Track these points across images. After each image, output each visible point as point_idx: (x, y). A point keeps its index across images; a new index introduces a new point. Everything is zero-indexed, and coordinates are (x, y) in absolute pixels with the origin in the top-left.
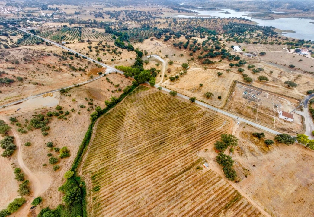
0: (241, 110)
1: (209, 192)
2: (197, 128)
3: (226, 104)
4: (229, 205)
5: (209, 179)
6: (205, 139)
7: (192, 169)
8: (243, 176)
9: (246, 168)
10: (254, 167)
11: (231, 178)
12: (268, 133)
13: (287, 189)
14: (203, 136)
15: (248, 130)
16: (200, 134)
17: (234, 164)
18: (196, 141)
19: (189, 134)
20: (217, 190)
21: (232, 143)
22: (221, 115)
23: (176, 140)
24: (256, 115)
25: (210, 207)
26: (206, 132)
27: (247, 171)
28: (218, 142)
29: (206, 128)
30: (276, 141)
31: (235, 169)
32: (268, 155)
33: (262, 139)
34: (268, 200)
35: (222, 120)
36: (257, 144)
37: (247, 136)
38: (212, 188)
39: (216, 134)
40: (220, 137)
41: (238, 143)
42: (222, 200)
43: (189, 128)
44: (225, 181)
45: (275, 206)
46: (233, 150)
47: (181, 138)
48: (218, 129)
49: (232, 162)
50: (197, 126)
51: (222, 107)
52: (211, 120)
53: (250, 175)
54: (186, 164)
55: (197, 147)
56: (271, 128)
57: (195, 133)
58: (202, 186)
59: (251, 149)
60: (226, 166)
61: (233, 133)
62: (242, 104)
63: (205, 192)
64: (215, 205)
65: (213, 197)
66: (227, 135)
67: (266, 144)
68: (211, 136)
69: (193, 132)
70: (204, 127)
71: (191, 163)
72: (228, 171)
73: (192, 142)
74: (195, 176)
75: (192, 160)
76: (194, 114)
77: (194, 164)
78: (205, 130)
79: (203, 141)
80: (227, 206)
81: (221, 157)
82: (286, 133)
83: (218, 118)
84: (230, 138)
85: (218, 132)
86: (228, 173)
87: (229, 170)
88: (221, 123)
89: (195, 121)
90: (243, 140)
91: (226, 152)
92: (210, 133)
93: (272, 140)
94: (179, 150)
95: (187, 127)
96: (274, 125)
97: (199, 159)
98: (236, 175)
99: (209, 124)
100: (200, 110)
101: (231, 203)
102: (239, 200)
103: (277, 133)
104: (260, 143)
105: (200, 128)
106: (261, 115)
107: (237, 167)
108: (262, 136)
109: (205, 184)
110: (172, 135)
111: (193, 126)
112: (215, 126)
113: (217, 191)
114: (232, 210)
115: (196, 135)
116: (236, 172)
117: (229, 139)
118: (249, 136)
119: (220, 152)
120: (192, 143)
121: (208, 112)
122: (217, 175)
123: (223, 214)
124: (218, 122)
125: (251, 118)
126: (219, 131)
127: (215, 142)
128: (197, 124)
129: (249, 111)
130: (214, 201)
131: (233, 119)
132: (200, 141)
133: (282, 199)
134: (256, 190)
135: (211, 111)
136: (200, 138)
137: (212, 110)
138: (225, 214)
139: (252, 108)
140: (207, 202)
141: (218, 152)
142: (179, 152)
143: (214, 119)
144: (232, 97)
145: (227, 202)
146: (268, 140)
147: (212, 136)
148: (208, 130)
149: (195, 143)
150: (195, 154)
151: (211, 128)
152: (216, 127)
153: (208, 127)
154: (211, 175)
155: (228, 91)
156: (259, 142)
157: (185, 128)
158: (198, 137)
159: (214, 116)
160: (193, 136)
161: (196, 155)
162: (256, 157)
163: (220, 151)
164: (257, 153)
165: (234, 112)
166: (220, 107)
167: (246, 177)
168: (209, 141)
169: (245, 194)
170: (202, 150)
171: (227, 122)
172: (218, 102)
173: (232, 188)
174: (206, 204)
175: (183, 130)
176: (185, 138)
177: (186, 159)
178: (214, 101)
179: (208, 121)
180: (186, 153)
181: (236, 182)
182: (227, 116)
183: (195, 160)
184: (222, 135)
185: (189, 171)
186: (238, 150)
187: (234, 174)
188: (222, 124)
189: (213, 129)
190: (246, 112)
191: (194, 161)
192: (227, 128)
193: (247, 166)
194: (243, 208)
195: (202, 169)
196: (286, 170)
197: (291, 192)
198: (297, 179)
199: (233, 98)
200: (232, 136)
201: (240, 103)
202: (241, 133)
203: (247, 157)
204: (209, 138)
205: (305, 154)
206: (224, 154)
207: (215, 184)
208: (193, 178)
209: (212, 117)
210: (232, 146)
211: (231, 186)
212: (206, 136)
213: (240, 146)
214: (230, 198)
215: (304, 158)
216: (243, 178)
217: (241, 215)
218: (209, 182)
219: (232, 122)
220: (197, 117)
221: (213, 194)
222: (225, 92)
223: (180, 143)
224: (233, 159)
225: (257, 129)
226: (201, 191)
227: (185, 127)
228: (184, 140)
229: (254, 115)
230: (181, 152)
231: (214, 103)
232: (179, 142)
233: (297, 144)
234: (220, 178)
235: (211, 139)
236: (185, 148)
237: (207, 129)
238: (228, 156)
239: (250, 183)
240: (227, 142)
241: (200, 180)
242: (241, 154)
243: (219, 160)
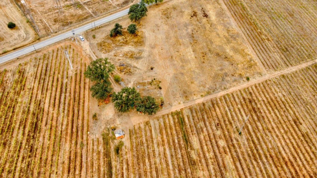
0: (63, 18)
1: (159, 154)
2: (42, 105)
3: (34, 28)
4: (185, 136)
5: (142, 143)
6: (74, 106)
7: (114, 163)
8: (157, 91)
9: (150, 80)
10: (154, 70)
11: (153, 108)
12: (119, 19)
13: (189, 57)
14: (67, 104)
15: (101, 36)
16: (59, 107)
17: (138, 91)
18: (67, 125)
19: (44, 128)
20: (161, 140)
21: (107, 70)
22: (50, 50)
23: (37, 165)
24: (85, 9)
25: (179, 165)
26: (63, 95)
27: (155, 83)
28: (92, 88)
29: (54, 89)
30: (135, 21)
31: (144, 94)
32: (147, 43)
33: (124, 32)
34: (194, 85)
35: (59, 55)
36: (126, 43)
37: (109, 44)
38: (156, 146)
39: (78, 82)
40: (87, 80)
41: (112, 64)
42: (176, 141)
43: (29, 121)
44: (155, 120)
45: (201, 83)
46: (119, 78)
47: (39, 151)
48: (71, 73)
49: (133, 91)
50: (39, 104)
51: (34, 36)
52: (46, 70)
53: (160, 82)
54: (99, 169)
55: (80, 129)
56: (116, 12)
57: (50, 115)
58: (147, 161)
59: (129, 55)
60: (137, 103)
61: (92, 56)
62: (54, 9)
63: (158, 161)
64: (180, 156)
65: (168, 152)
66: (91, 67)
67: (133, 33)
68: (75, 92)
69: (44, 119)
70: (49, 92)
71: (101, 157)
72: (143, 106)
73: (64, 133)
74: (128, 165)
75: (99, 153)
76: (7, 90)
77: (107, 155)
78: (58, 94)
79: (76, 111)
80: (185, 139)
81: (118, 101)
82: (131, 4)
83: (51, 58)
84: (97, 67)
85: (76, 77)
86: (146, 108)
87: (142, 102)
88: (63, 61)
89: (24, 99)
90: (112, 53)
91: (116, 89)
92: (68, 90)
93: (131, 23)
94: (63, 168)
95: (23, 124)
96: (114, 5)
97: (103, 139)
98: (153, 99)
99: (51, 79)
100: (9, 74)
101: (184, 132)
102: (183, 118)
103: (125, 12)
104: (128, 39)
105: (47, 101)
106: (89, 5)
107: (144, 90)
108: (119, 29)
109: (147, 153)
110: (18, 169)
111: (32, 109)
112: (61, 73)
113: (163, 141)
114: (191, 135)
115: (55, 115)
116: (150, 95)
117: (99, 70)
118: (109, 41)
119: (111, 98)
120: (67, 134)
121: (26, 64)
122: (142, 126)
123: (193, 151)
124: (58, 64)
125: (86, 18)
126: (76, 74)
127: (91, 93)
128: (33, 100)
129: (72, 11)
130: (173, 154)
131: (70, 40)
132: (73, 116)
133: (197, 71)
134: (179, 88)
135: (29, 58)
136: (66, 112)
137: (27, 56)
138: (194, 149)
139: (72, 5)
140: (171, 167)
141: (109, 101)
142: (69, 171)
143: (47, 64)
144: (28, 10)
145: (180, 136)
146: (129, 27)
147: (78, 90)
148: (61, 88)
149: (70, 127)
150: (90, 142)
151: (60, 83)
152: (65, 73)
153: (55, 84)
154: (138, 135)
155: (11, 5)
156: (126, 38)
157: (24, 128)
158: (62, 114)
159: (41, 61)
160: (54, 123)
161: (93, 140)
162: (142, 58)
163: (110, 96)
164: (139, 53)
165: (59, 30)
166: (31, 39)
167: (160, 88)
168: (82, 101)
169: (180, 105)
170: (91, 124)
171: (68, 50)
172: (19, 36)
173: (166, 116)
174: (174, 170)
175: (26, 137)
176: (46, 141)
177: (89, 164)
178: (11, 39)
179: (43, 77)
180: (79, 159)
181: (162, 105)
182: (59, 42)
183: (101, 148)
184: (85, 74)
185: (114, 171)
186: (121, 71)
187: (151, 101)
188: (66, 61)
189: (65, 81)
190: (72, 16)
191: (102, 151)
192: (79, 59)
193: (149, 77)
194: (193, 120)
195: (121, 144)
196: (171, 41)
197: (193, 56)
198: (183, 40)
199: (32, 10)
200: (96, 62)
201: (50, 10)
202: (100, 48)
203: (136, 68)
204: (77, 98)
205: (163, 11)
206: (117, 93)
207: (152, 138)
208: (128, 169)
209: (41, 66)
210: (112, 74)
211: (163, 116)
212: (70, 100)
213: (118, 64)
214: (177, 128)
215: (167, 15)
216: (161, 94)
217: (200, 127)
218: (145, 145)
219: (74, 45)
220: (17, 89)
221: (165, 149)
222: (7, 10)
223: (50, 158)
224: (130, 86)
225: (106, 25)
226: (153, 166)
227: (22, 128)
228: (48, 148)
229: (85, 11)
230: (69, 168)
231: (16, 42)
232: (47, 159)
233: (150, 7)
234: (147, 123)
235: (82, 96)
236: (68, 154)
237: (59, 90)
238: (123, 90)
239: (170, 90)
240: (102, 76)
241: (138, 159)
242: (130, 73)
243: (122, 107)
